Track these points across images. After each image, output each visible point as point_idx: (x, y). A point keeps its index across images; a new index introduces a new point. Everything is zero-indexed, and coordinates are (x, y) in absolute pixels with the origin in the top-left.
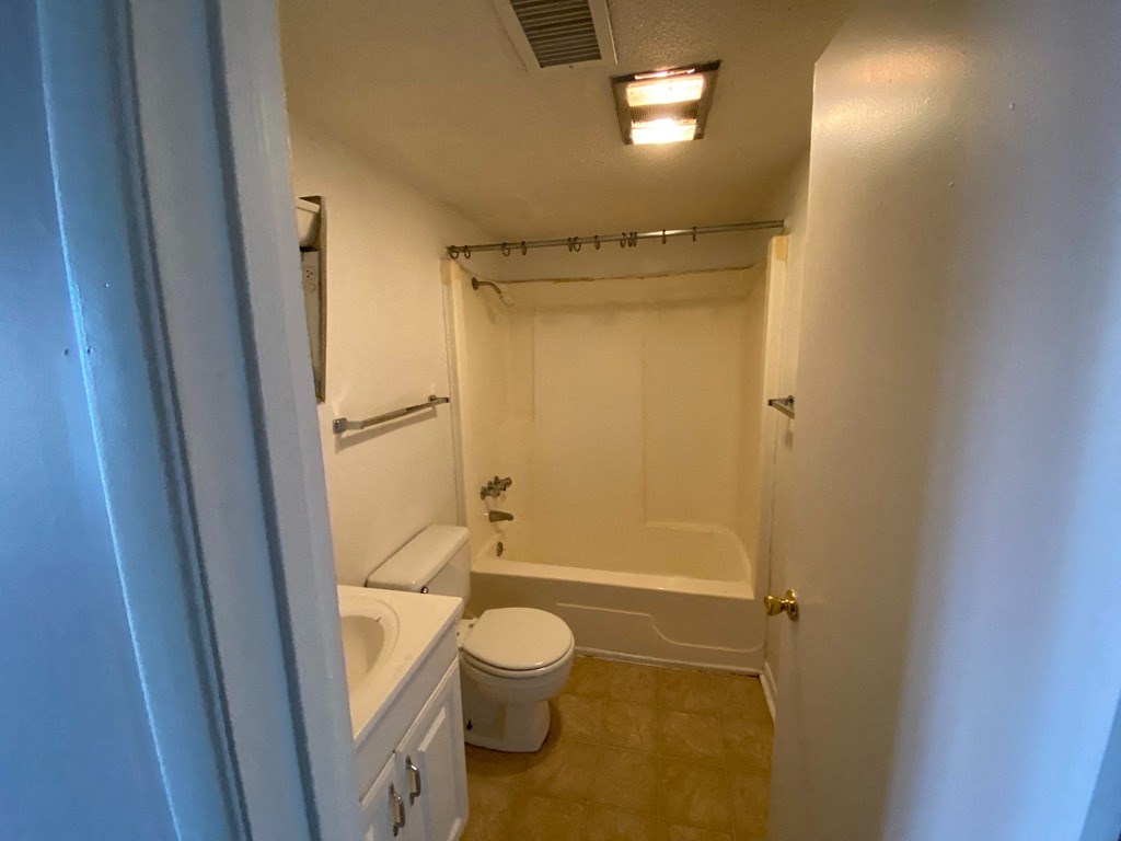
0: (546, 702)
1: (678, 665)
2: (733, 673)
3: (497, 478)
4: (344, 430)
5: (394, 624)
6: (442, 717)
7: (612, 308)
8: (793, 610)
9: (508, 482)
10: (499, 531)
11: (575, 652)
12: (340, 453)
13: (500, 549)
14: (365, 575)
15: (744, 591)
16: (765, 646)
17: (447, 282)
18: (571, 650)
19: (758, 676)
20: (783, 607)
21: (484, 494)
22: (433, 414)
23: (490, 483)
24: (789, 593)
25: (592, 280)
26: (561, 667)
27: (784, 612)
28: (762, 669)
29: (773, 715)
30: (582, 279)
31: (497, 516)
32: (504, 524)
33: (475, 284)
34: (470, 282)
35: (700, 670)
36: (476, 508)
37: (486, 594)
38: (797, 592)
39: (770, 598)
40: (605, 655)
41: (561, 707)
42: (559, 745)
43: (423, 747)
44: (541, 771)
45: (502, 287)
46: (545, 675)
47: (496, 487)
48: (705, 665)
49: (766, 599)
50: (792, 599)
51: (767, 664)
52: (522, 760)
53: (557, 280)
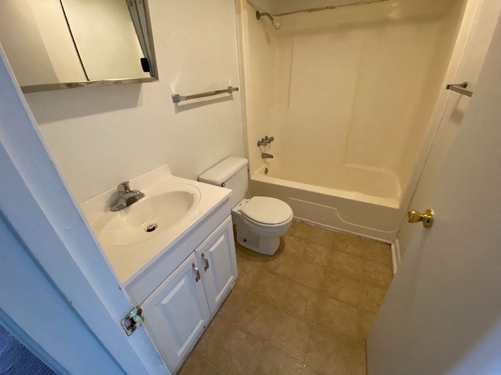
0: (279, 238)
1: (347, 233)
2: (377, 241)
3: (266, 137)
4: (179, 101)
5: (199, 197)
6: (222, 238)
7: (345, 28)
8: (428, 222)
9: (272, 139)
10: (266, 163)
11: (293, 218)
12: (178, 114)
13: (266, 171)
14: (198, 175)
15: (394, 203)
16: (398, 232)
17: (238, 11)
18: (291, 219)
19: (390, 245)
20: (421, 219)
21: (259, 144)
22: (230, 98)
23: (263, 139)
24: (429, 212)
25: (334, 8)
26: (285, 225)
27: (421, 223)
28: (394, 242)
29: (395, 272)
30: (327, 8)
31: (265, 156)
32: (269, 160)
33: (258, 15)
34: (255, 14)
35: (358, 237)
36: (254, 151)
37: (256, 189)
38: (434, 212)
39: (413, 212)
40: (310, 223)
41: (285, 241)
42: (282, 255)
43: (212, 250)
44: (273, 264)
45: (274, 18)
46: (277, 227)
47: (266, 141)
48: (361, 235)
49: (409, 213)
50: (431, 215)
51: (397, 241)
52: (267, 258)
53: (311, 10)
